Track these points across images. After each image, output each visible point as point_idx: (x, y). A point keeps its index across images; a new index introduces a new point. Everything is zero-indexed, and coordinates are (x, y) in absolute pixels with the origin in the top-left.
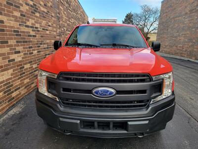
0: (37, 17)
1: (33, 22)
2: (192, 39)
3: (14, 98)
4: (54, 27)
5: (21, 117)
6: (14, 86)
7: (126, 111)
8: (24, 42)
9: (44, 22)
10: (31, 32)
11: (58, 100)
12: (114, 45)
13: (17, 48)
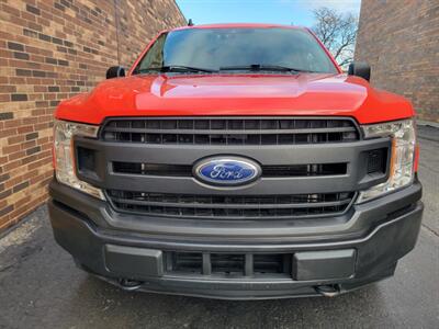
0: (69, 18)
1: (60, 28)
2: (434, 77)
3: (11, 207)
4: (112, 47)
5: (26, 251)
6: (12, 178)
7: (291, 223)
8: (36, 74)
9: (87, 34)
10: (55, 52)
11: (103, 198)
12: (255, 68)
13: (18, 87)
